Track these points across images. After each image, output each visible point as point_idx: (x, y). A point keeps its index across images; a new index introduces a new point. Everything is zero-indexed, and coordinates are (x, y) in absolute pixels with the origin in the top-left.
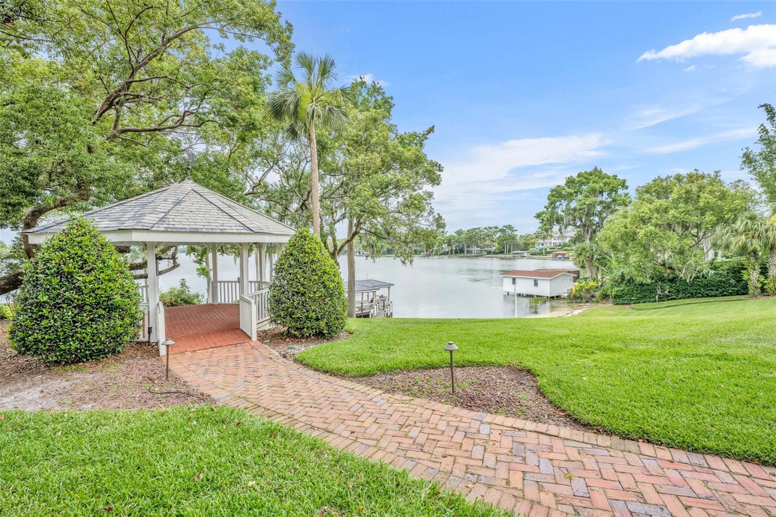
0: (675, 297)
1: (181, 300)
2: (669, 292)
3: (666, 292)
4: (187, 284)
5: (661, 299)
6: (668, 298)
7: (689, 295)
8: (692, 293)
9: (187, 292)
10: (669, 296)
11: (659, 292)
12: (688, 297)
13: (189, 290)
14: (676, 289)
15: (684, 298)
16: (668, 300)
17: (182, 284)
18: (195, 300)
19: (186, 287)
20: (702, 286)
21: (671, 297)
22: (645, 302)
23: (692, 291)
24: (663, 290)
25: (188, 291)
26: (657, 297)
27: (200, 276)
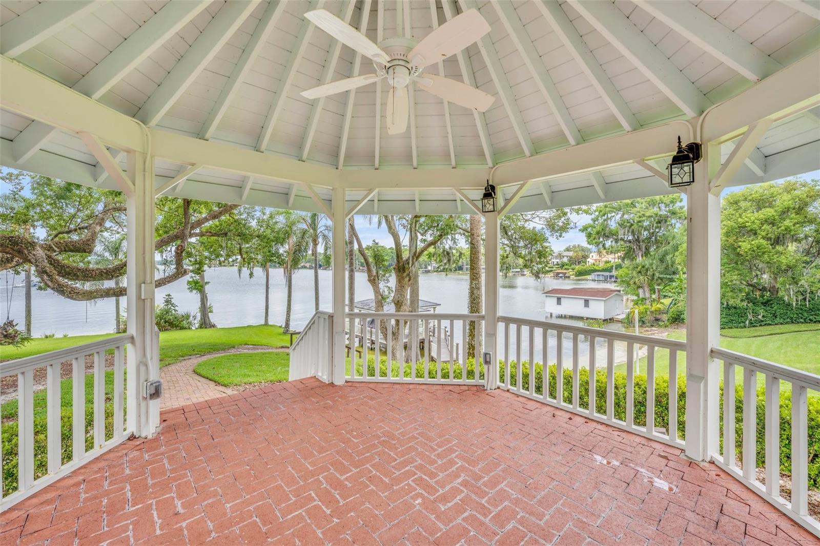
0: (770, 322)
1: (166, 322)
2: (763, 316)
3: (760, 317)
4: (173, 301)
5: (752, 325)
6: (761, 323)
7: (789, 320)
8: (792, 318)
9: (173, 312)
10: (762, 321)
11: (750, 317)
12: (787, 323)
13: (177, 308)
14: (771, 313)
15: (782, 324)
16: (761, 325)
17: (166, 302)
18: (184, 322)
19: (173, 305)
20: (805, 310)
21: (764, 323)
22: (731, 328)
23: (792, 316)
24: (755, 314)
25: (175, 310)
26: (747, 322)
27: (191, 291)
